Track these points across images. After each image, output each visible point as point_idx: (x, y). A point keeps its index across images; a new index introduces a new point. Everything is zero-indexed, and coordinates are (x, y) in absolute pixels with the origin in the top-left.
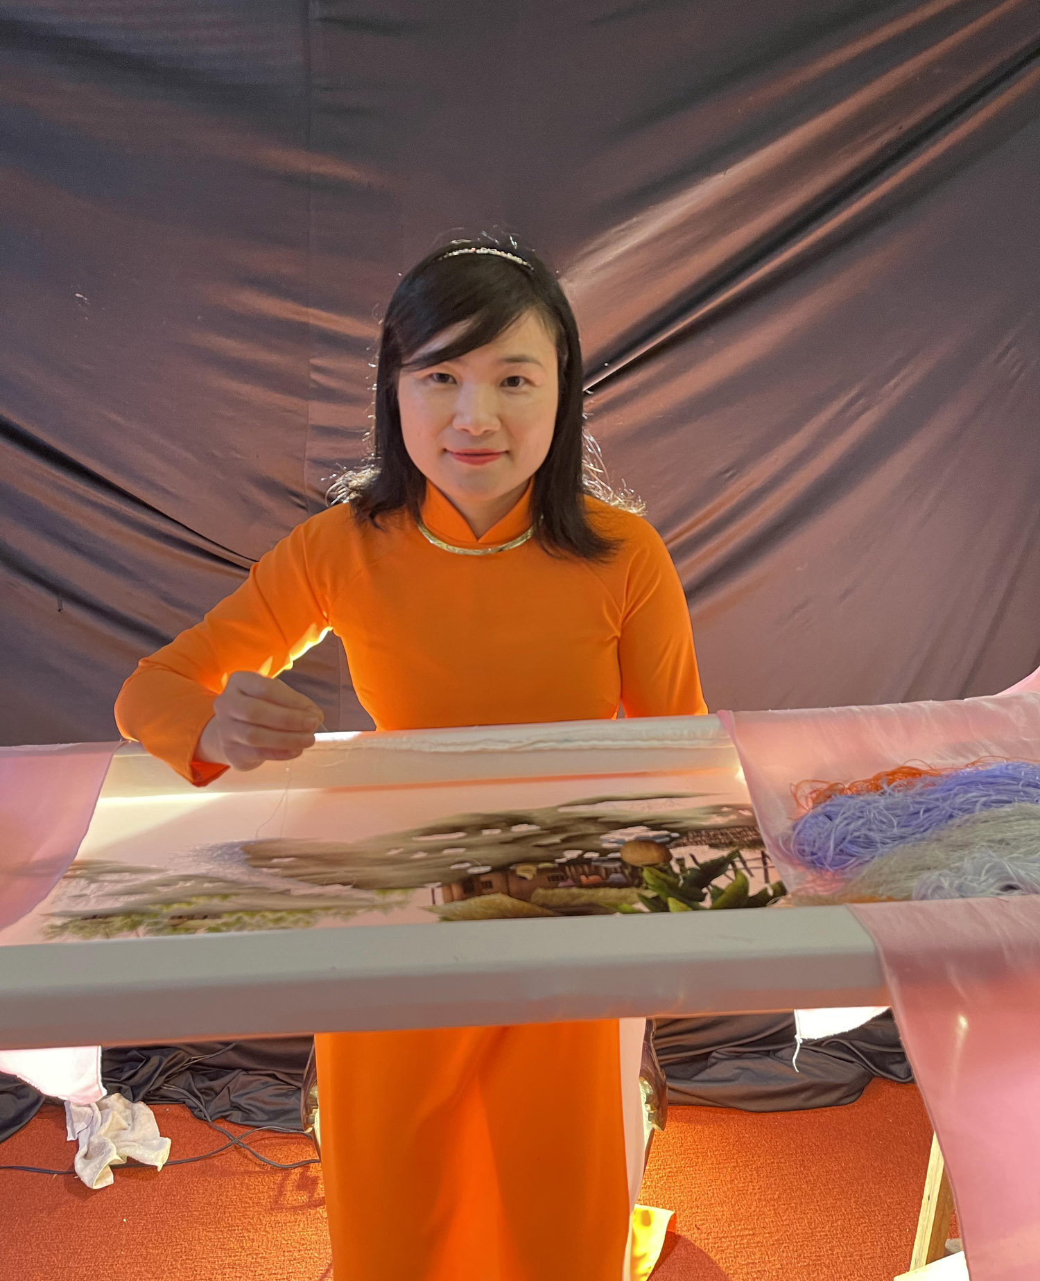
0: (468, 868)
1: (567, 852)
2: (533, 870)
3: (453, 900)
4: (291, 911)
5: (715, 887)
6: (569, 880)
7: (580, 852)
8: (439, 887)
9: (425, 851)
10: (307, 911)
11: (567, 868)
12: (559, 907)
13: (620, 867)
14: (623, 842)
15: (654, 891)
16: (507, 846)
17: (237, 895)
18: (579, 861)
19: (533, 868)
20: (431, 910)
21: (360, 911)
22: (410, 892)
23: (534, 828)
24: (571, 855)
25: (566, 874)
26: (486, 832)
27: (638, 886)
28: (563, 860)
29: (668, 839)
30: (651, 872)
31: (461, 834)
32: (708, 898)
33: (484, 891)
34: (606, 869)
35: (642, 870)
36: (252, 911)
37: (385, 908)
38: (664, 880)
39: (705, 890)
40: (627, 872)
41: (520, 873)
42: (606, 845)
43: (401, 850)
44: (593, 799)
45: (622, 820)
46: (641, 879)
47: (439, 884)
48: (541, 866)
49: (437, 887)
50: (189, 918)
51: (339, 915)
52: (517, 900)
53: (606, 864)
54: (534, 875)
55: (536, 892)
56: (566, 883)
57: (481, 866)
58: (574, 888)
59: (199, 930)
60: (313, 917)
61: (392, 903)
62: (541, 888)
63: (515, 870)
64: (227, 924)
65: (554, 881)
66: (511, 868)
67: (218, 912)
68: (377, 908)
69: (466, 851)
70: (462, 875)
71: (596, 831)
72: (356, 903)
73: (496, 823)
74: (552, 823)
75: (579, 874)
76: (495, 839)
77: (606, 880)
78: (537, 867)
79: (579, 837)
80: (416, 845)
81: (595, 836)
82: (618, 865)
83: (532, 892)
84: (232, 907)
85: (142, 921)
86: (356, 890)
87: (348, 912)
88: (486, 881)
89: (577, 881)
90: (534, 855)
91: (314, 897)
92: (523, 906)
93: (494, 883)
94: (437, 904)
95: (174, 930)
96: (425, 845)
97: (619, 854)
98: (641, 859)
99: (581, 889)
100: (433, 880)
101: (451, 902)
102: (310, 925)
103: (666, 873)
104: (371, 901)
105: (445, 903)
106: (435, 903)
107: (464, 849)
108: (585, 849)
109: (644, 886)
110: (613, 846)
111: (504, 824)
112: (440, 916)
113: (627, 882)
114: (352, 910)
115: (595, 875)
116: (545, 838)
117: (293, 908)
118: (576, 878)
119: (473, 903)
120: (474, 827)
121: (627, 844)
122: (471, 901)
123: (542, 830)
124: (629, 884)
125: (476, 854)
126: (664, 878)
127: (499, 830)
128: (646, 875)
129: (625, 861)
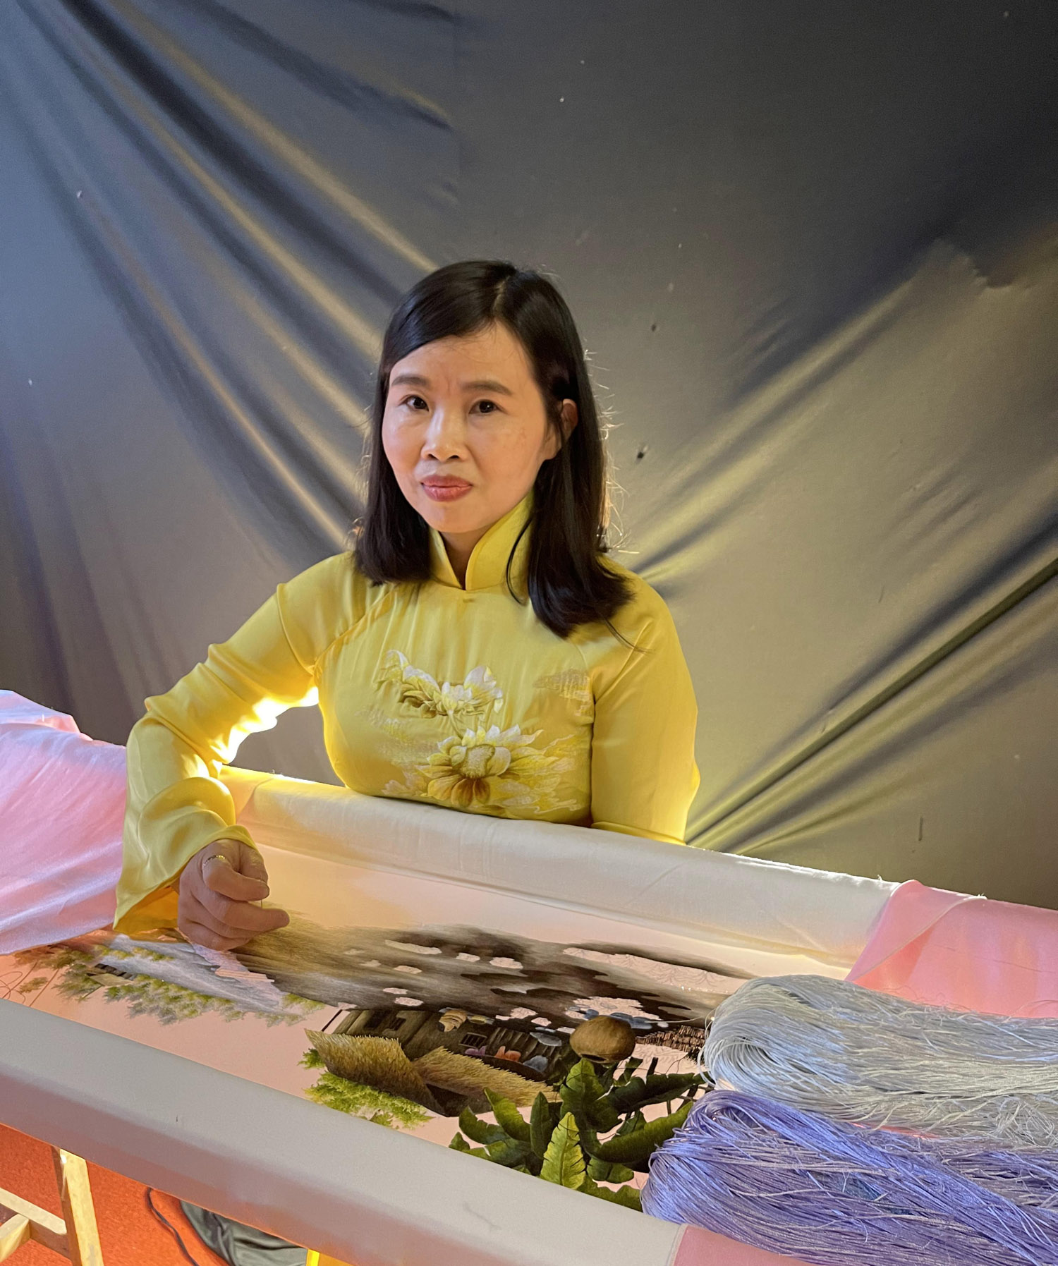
0: (399, 996)
1: (520, 1009)
2: (460, 1021)
3: (345, 1032)
4: (197, 992)
5: (640, 1117)
6: (485, 1047)
7: (533, 1013)
8: (350, 1010)
9: (380, 962)
10: (208, 997)
11: (499, 1029)
12: (436, 1081)
13: (556, 1047)
14: (593, 1015)
15: (563, 1097)
16: (463, 981)
17: (172, 957)
18: (526, 1025)
19: (462, 1017)
20: (311, 1036)
21: (250, 1015)
22: (319, 1006)
23: (518, 966)
24: (520, 1014)
25: (489, 1037)
26: (463, 956)
27: (549, 1084)
28: (506, 1018)
29: (649, 1027)
30: (584, 1068)
31: (436, 951)
32: (614, 1131)
33: (386, 1032)
34: (539, 1043)
35: (579, 1059)
36: (162, 981)
37: (275, 1018)
38: (589, 1086)
39: (623, 1117)
40: (558, 1056)
41: (442, 1021)
42: (571, 1014)
43: (363, 952)
44: (616, 947)
45: (621, 985)
46: (567, 1073)
47: (353, 1006)
48: (474, 1018)
49: (347, 1010)
50: (110, 970)
51: (229, 1012)
52: (405, 1056)
53: (546, 1040)
54: (455, 1028)
55: (435, 1051)
56: (477, 1050)
57: (414, 997)
58: (479, 1060)
59: (102, 987)
60: (204, 1006)
61: (288, 1015)
62: (445, 1048)
63: (442, 1014)
64: (129, 989)
65: (467, 1044)
66: (441, 1011)
67: (137, 972)
68: (268, 1016)
69: (418, 974)
70: (386, 1003)
71: (579, 990)
72: (257, 1003)
73: (482, 947)
74: (538, 966)
75: (502, 1043)
76: (464, 968)
77: (524, 1061)
78: (469, 1018)
79: (552, 994)
80: (380, 951)
81: (569, 997)
82: (556, 1045)
83: (430, 1050)
84: (152, 971)
85: (74, 961)
86: (273, 987)
87: (239, 1012)
88: (400, 1019)
89: (491, 1052)
90: (482, 1001)
91: (232, 983)
92: (402, 1068)
93: (406, 1024)
94: (325, 1031)
95: (86, 980)
96: (389, 953)
97: (573, 1030)
98: (590, 1046)
99: (485, 1064)
100: (352, 1000)
101: (341, 1034)
102: (193, 1015)
103: (601, 1076)
104: (271, 1006)
105: (334, 1033)
106: (323, 1030)
107: (420, 971)
108: (543, 1011)
109: (558, 1084)
110: (577, 1017)
111: (490, 951)
112: (314, 1048)
113: (545, 1072)
114: (246, 1010)
115: (517, 1051)
116: (514, 983)
117: (201, 989)
118: (494, 1047)
119: (359, 1044)
120: (455, 947)
121: (595, 1019)
122: (361, 1040)
123: (522, 971)
124: (544, 1075)
125: (423, 981)
126: (591, 1082)
127: (478, 958)
128: (575, 1070)
129: (568, 1043)
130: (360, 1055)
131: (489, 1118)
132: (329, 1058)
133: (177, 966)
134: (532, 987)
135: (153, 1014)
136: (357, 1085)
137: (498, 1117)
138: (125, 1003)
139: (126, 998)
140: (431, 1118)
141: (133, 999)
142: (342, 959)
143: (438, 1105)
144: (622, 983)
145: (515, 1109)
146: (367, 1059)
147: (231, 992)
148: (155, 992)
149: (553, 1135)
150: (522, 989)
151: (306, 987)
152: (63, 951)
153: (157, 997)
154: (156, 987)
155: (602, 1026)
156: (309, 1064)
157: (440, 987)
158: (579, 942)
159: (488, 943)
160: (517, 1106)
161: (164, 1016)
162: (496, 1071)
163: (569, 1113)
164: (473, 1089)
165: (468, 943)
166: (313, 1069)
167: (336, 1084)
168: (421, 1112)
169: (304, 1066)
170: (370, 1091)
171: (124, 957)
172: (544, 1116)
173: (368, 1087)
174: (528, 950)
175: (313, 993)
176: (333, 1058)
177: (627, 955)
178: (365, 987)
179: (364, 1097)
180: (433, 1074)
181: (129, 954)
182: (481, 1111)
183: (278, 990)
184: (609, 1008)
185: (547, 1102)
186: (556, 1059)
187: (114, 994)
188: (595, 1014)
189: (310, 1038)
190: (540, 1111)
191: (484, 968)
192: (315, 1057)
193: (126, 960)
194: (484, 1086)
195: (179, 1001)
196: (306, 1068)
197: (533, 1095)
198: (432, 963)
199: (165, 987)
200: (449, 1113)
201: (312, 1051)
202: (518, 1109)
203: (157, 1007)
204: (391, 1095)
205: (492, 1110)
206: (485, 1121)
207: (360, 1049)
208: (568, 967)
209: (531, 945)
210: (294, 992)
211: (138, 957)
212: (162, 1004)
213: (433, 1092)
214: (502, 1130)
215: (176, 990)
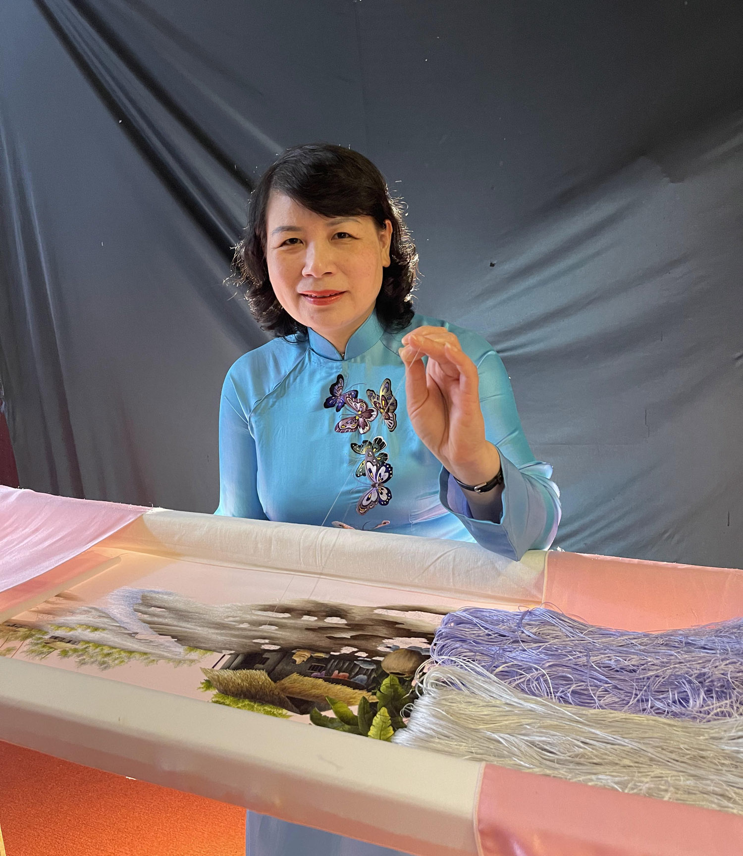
0: (263, 644)
1: (347, 647)
2: (306, 657)
3: (228, 668)
4: (123, 650)
6: (324, 672)
7: (356, 650)
8: (231, 654)
9: (249, 624)
10: (131, 652)
11: (333, 660)
12: (293, 694)
13: (372, 669)
14: (396, 649)
15: (378, 698)
16: (307, 633)
17: (104, 629)
18: (352, 657)
19: (308, 654)
20: (205, 671)
21: (162, 661)
22: (209, 653)
23: (344, 621)
24: (346, 650)
25: (327, 665)
26: (306, 618)
27: (369, 691)
28: (337, 654)
30: (391, 680)
31: (287, 615)
33: (256, 666)
34: (360, 667)
35: (387, 675)
36: (98, 644)
37: (179, 662)
38: (396, 691)
40: (374, 675)
41: (294, 658)
42: (381, 648)
43: (237, 619)
44: (409, 607)
45: (413, 629)
46: (380, 684)
47: (233, 652)
48: (315, 655)
49: (229, 654)
50: (61, 640)
51: (147, 661)
52: (270, 680)
53: (365, 665)
54: (303, 661)
55: (291, 676)
56: (319, 674)
57: (274, 644)
58: (321, 680)
59: (56, 651)
60: (129, 658)
61: (188, 660)
62: (298, 673)
63: (294, 653)
64: (75, 651)
65: (312, 670)
66: (293, 651)
67: (80, 640)
68: (173, 662)
69: (276, 630)
70: (255, 649)
71: (386, 634)
72: (166, 654)
73: (319, 612)
74: (358, 621)
75: (336, 668)
76: (307, 625)
77: (352, 678)
78: (312, 655)
79: (368, 637)
80: (248, 617)
81: (380, 639)
82: (372, 668)
83: (287, 676)
84: (91, 639)
85: (34, 635)
86: (176, 643)
87: (154, 660)
88: (266, 658)
89: (328, 674)
90: (321, 644)
91: (147, 642)
92: (269, 687)
93: (269, 661)
94: (215, 668)
95: (44, 646)
96: (255, 618)
97: (384, 658)
98: (395, 667)
99: (325, 681)
100: (232, 648)
101: (226, 669)
102: (122, 664)
103: (403, 684)
104: (176, 655)
105: (221, 669)
106: (213, 667)
107: (277, 628)
108: (362, 648)
109: (375, 691)
110: (385, 650)
111: (324, 614)
112: (208, 679)
113: (365, 684)
114: (159, 658)
115: (347, 672)
116: (342, 632)
117: (126, 648)
118: (330, 671)
119: (238, 674)
120: (301, 612)
121: (398, 651)
122: (239, 672)
123: (346, 625)
124: (366, 687)
125: (279, 634)
126: (397, 688)
127: (316, 618)
128: (386, 681)
129: (381, 666)
130: (240, 681)
131: (330, 714)
132: (218, 684)
133: (108, 634)
134: (354, 634)
135: (93, 665)
136: (239, 700)
137: (336, 713)
138: (73, 659)
139: (74, 656)
140: (291, 716)
141: (79, 656)
142: (223, 624)
143: (294, 708)
144: (414, 628)
145: (347, 707)
146: (245, 683)
147: (147, 648)
148: (94, 651)
149: (374, 721)
150: (347, 635)
151: (199, 642)
152: (26, 630)
153: (95, 654)
154: (94, 648)
155: (402, 654)
156: (205, 689)
157: (291, 637)
158: (384, 605)
159: (323, 609)
160: (348, 706)
161: (101, 666)
162: (333, 685)
163: (383, 708)
164: (318, 697)
165: (309, 609)
166: (208, 692)
167: (225, 700)
168: (284, 713)
169: (202, 690)
170: (248, 702)
171: (70, 631)
172: (367, 711)
173: (247, 700)
174: (350, 612)
175: (205, 646)
176: (221, 684)
177: (417, 612)
178: (240, 640)
179: (244, 706)
180: (290, 690)
181: (72, 629)
182: (325, 710)
183: (180, 645)
184: (406, 644)
185: (368, 702)
186: (372, 676)
187: (65, 653)
188: (398, 648)
189: (204, 673)
190: (364, 707)
191: (321, 624)
192: (209, 684)
193: (71, 633)
194: (325, 695)
195: (111, 656)
196: (202, 691)
197: (359, 698)
198: (285, 622)
199: (101, 648)
200: (302, 713)
201: (206, 681)
202: (349, 707)
203: (96, 661)
204: (263, 704)
205: (331, 709)
206: (327, 716)
207: (240, 678)
208: (377, 620)
209: (351, 609)
210: (191, 645)
211: (80, 630)
212: (99, 658)
213: (291, 700)
214: (338, 720)
215: (109, 649)
